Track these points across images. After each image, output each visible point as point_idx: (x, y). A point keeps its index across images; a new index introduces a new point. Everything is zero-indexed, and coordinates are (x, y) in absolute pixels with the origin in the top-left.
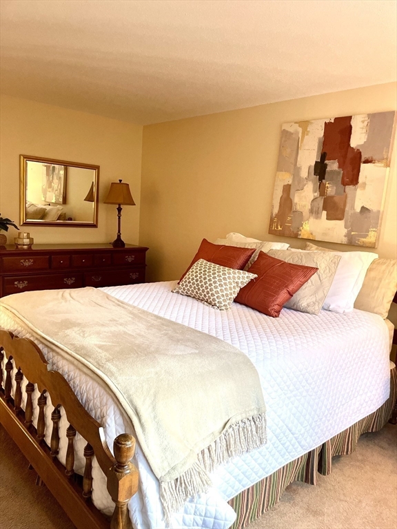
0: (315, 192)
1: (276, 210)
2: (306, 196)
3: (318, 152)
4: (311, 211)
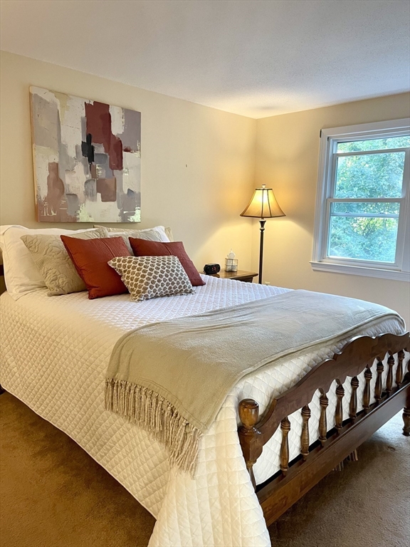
0: (87, 174)
1: (44, 192)
2: (77, 178)
3: (83, 133)
4: (86, 193)
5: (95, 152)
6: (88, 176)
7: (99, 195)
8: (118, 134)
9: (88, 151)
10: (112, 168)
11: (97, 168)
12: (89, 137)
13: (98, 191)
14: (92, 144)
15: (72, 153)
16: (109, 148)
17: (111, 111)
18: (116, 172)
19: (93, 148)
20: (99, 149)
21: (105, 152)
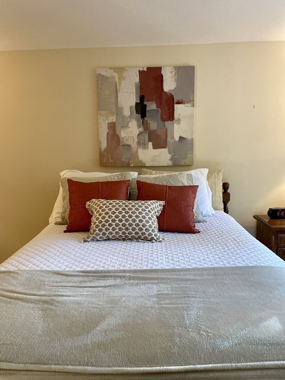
0: (140, 127)
1: (104, 145)
2: (131, 131)
3: (136, 94)
4: (139, 143)
5: (148, 109)
6: (141, 129)
7: (150, 144)
8: (170, 90)
9: (141, 109)
10: (163, 120)
11: (149, 122)
12: (142, 98)
13: (150, 140)
14: (145, 103)
15: (127, 112)
16: (161, 103)
17: (163, 72)
18: (168, 124)
19: (145, 106)
20: (151, 106)
21: (157, 107)
